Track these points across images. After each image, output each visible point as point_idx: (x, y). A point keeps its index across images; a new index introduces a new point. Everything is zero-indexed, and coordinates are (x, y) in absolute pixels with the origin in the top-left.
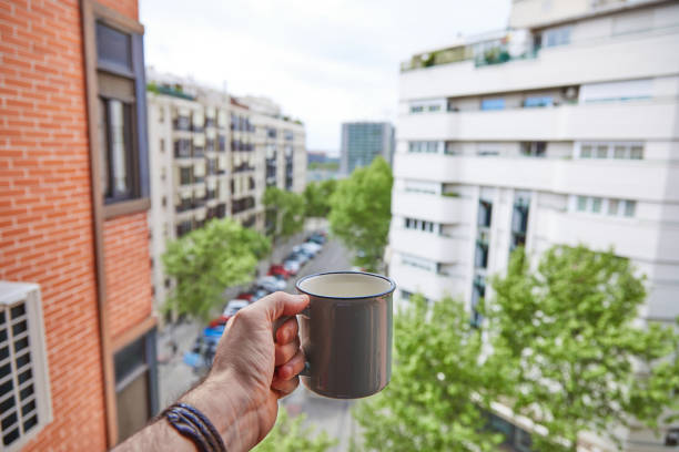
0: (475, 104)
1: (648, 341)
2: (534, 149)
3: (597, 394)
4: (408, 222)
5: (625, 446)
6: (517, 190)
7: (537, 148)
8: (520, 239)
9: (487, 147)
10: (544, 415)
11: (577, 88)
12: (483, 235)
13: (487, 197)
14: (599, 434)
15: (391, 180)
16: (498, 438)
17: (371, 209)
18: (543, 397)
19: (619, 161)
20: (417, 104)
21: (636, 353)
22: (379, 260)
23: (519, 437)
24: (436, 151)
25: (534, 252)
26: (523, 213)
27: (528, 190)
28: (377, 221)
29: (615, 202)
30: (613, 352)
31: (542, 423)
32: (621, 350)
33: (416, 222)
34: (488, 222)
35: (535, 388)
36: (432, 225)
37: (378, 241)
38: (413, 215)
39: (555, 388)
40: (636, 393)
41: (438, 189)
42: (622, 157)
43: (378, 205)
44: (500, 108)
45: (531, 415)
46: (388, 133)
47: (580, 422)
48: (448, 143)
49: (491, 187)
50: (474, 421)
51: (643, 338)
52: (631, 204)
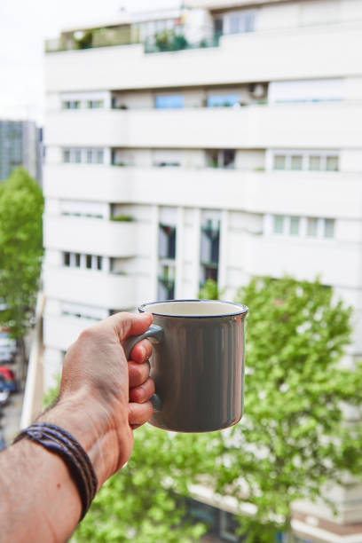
0: (147, 100)
1: (357, 382)
2: (221, 160)
3: (308, 453)
4: (67, 258)
5: (341, 509)
6: (204, 210)
7: (224, 157)
8: (211, 272)
9: (165, 156)
10: (252, 489)
11: (265, 85)
12: (166, 268)
13: (169, 220)
14: (313, 500)
15: (40, 201)
16: (199, 530)
17: (13, 242)
18: (248, 468)
19: (314, 174)
20: (72, 98)
21: (346, 398)
22: (28, 315)
23: (224, 523)
24: (100, 161)
25: (227, 287)
26: (213, 238)
27: (218, 210)
28: (22, 258)
29: (313, 220)
30: (322, 400)
31: (250, 500)
32: (329, 397)
33: (78, 256)
34: (171, 252)
35: (239, 457)
36: (99, 259)
37: (25, 286)
38: (73, 248)
39: (263, 454)
40: (349, 444)
41: (106, 211)
42: (318, 169)
43: (22, 236)
44: (178, 107)
45: (235, 494)
46: (31, 136)
47: (292, 491)
48: (114, 151)
49: (173, 207)
50: (168, 514)
51: (351, 379)
52: (330, 222)
